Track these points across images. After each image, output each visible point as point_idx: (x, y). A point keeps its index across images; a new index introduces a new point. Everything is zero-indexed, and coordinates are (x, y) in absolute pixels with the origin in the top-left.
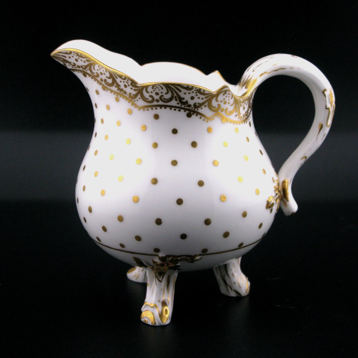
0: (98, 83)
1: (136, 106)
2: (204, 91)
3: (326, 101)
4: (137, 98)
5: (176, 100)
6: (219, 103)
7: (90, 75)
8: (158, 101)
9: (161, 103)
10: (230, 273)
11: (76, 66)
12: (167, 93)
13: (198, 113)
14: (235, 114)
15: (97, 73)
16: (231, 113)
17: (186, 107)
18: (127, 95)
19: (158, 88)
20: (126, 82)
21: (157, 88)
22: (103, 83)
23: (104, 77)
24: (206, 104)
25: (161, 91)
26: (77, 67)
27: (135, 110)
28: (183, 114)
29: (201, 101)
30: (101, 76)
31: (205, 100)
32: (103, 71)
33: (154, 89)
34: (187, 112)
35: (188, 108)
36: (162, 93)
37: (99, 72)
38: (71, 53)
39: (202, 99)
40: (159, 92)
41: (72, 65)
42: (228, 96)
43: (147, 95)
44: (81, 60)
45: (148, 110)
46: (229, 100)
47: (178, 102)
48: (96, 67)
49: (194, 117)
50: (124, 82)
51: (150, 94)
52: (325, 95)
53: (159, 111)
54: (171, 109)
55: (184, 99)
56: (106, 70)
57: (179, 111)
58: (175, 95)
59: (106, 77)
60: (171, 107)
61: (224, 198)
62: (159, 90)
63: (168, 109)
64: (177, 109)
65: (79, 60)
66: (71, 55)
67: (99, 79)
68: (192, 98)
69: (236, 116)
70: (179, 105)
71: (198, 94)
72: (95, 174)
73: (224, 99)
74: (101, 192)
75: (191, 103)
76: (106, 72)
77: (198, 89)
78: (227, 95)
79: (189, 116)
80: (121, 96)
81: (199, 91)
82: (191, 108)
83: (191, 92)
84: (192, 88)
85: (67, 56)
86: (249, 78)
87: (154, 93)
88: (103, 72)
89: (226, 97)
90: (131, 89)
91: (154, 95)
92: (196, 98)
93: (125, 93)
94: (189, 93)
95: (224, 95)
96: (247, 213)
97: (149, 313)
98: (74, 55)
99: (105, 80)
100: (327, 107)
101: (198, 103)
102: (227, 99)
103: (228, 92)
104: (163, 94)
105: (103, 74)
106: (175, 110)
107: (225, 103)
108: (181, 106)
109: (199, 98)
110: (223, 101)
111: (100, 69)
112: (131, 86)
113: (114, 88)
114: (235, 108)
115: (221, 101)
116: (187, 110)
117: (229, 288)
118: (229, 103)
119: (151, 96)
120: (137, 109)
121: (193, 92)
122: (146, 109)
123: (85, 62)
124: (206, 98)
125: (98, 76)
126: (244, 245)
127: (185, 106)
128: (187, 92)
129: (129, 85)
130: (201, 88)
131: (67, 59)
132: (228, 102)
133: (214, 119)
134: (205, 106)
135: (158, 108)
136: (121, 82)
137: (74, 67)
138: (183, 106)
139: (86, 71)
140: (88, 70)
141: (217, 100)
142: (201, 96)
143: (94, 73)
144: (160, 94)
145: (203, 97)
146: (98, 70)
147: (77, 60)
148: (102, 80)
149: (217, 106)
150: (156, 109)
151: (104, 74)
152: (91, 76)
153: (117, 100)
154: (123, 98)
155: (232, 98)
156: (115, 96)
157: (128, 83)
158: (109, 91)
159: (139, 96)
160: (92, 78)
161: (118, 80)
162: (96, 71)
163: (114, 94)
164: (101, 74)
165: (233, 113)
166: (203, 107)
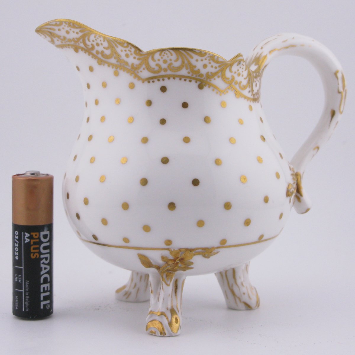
0: (92, 57)
1: (139, 78)
2: (218, 58)
3: (338, 84)
4: (141, 69)
5: (187, 69)
6: (233, 74)
7: (82, 49)
8: (165, 70)
9: (169, 72)
10: (239, 281)
11: (67, 40)
12: (176, 60)
13: (210, 85)
14: (248, 89)
15: (92, 45)
16: (244, 88)
17: (198, 77)
18: (129, 66)
19: (167, 54)
20: (129, 50)
21: (165, 55)
22: (100, 56)
23: (100, 49)
24: (220, 74)
25: (171, 57)
26: (67, 42)
27: (138, 84)
28: (194, 85)
29: (213, 70)
30: (97, 48)
31: (218, 69)
32: (100, 41)
33: (162, 56)
34: (199, 83)
35: (199, 78)
36: (171, 60)
37: (94, 43)
38: (61, 23)
39: (216, 68)
40: (168, 59)
41: (61, 39)
42: (242, 67)
43: (152, 64)
44: (74, 32)
45: (153, 82)
46: (243, 72)
47: (189, 70)
48: (92, 37)
49: (206, 89)
50: (125, 51)
51: (157, 62)
52: (337, 78)
53: (166, 83)
54: (180, 79)
55: (195, 66)
56: (105, 39)
57: (190, 81)
58: (186, 62)
59: (104, 48)
60: (181, 77)
61: (245, 179)
62: (168, 57)
63: (177, 79)
64: (188, 80)
65: (71, 32)
66: (61, 27)
67: (94, 52)
68: (205, 66)
69: (250, 92)
70: (190, 75)
71: (211, 62)
72: (90, 160)
73: (238, 70)
74: (100, 179)
75: (203, 71)
76: (104, 41)
77: (212, 55)
78: (241, 65)
79: (201, 87)
80: (121, 69)
81: (213, 58)
82: (202, 78)
83: (203, 58)
84: (205, 54)
85: (56, 28)
86: (258, 55)
87: (161, 60)
88: (100, 43)
89: (240, 68)
90: (135, 58)
91: (161, 63)
92: (209, 66)
93: (127, 63)
94: (202, 60)
95: (238, 65)
96: (268, 198)
97: (156, 323)
98: (65, 26)
99: (102, 52)
100: (340, 91)
101: (211, 73)
102: (241, 70)
103: (242, 63)
104: (173, 62)
105: (100, 44)
106: (185, 80)
107: (239, 75)
108: (192, 75)
109: (212, 67)
110: (237, 72)
111: (96, 40)
112: (134, 55)
113: (113, 61)
114: (249, 82)
115: (235, 73)
116: (199, 80)
117: (237, 300)
118: (243, 76)
119: (157, 65)
120: (140, 82)
121: (206, 59)
122: (151, 81)
123: (77, 33)
124: (219, 66)
125: (93, 48)
126: (264, 238)
127: (196, 76)
128: (199, 58)
129: (132, 54)
130: (214, 54)
131: (57, 32)
132: (241, 74)
133: (227, 92)
134: (218, 77)
135: (166, 79)
136: (122, 51)
137: (64, 42)
138: (194, 76)
139: (79, 44)
140: (81, 43)
141: (231, 71)
142: (215, 65)
143: (89, 46)
144: (169, 62)
145: (217, 65)
146: (93, 41)
147: (68, 32)
148: (97, 52)
149: (230, 78)
150: (163, 80)
151: (102, 44)
152: (85, 49)
153: (116, 74)
154: (124, 70)
155: (245, 70)
156: (114, 69)
157: (130, 51)
158: (106, 65)
159: (144, 66)
160: (85, 53)
161: (119, 49)
162: (92, 42)
163: (113, 68)
164: (98, 45)
165: (246, 88)
166: (216, 77)
